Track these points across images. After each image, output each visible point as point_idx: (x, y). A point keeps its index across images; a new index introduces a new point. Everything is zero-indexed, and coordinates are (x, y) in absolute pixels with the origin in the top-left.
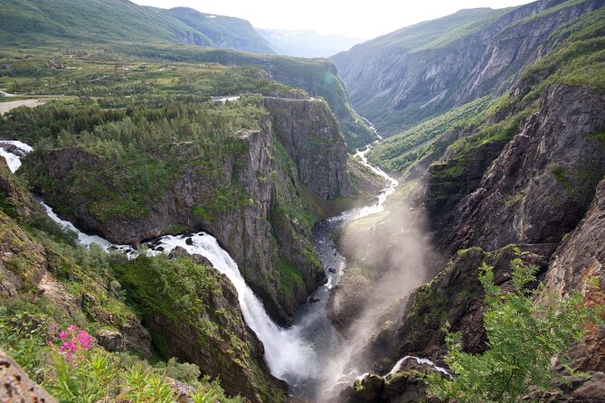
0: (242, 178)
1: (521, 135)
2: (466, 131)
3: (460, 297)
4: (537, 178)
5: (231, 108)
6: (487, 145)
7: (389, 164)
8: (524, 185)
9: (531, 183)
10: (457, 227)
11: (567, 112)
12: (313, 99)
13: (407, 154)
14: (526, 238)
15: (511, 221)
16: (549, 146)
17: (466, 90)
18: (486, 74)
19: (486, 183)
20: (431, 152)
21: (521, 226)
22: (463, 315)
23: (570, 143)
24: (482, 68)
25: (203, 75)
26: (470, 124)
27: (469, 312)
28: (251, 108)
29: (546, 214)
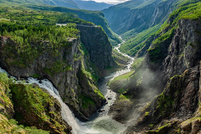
0: (67, 58)
1: (176, 35)
2: (156, 36)
3: (176, 94)
4: (186, 47)
5: (64, 29)
6: (166, 40)
7: (129, 52)
8: (182, 51)
9: (184, 49)
10: (164, 71)
11: (187, 26)
12: (96, 26)
13: (136, 47)
14: (189, 67)
15: (183, 63)
16: (186, 37)
17: (152, 22)
18: (157, 17)
19: (170, 53)
20: (145, 45)
21: (187, 64)
22: (180, 99)
23: (191, 35)
24: (155, 15)
25: (53, 16)
26: (157, 34)
27: (182, 97)
28: (72, 29)
29: (192, 57)
